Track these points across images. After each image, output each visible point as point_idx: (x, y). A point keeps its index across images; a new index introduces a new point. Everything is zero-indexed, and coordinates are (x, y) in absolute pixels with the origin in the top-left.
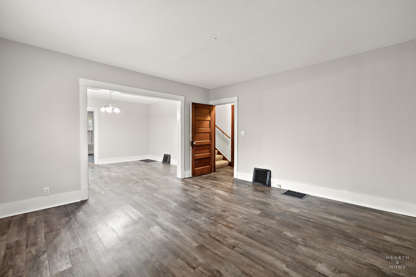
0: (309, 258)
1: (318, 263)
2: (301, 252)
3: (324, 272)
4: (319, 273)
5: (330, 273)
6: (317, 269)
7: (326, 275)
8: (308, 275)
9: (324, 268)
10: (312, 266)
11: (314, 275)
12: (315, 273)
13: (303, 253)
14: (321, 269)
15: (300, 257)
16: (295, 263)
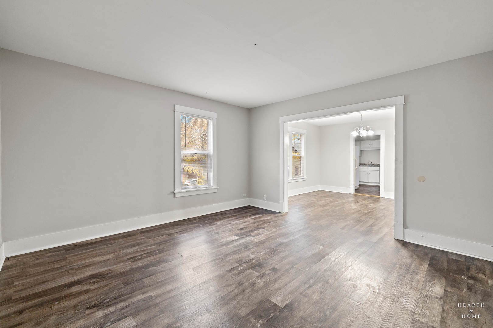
0: (149, 319)
1: (137, 324)
2: (161, 315)
3: (123, 321)
4: (126, 317)
5: (118, 326)
6: (131, 317)
7: (120, 321)
8: (131, 307)
9: (127, 325)
10: (137, 316)
11: (128, 312)
12: (128, 313)
13: (159, 316)
14: (128, 321)
15: (156, 311)
16: (151, 303)
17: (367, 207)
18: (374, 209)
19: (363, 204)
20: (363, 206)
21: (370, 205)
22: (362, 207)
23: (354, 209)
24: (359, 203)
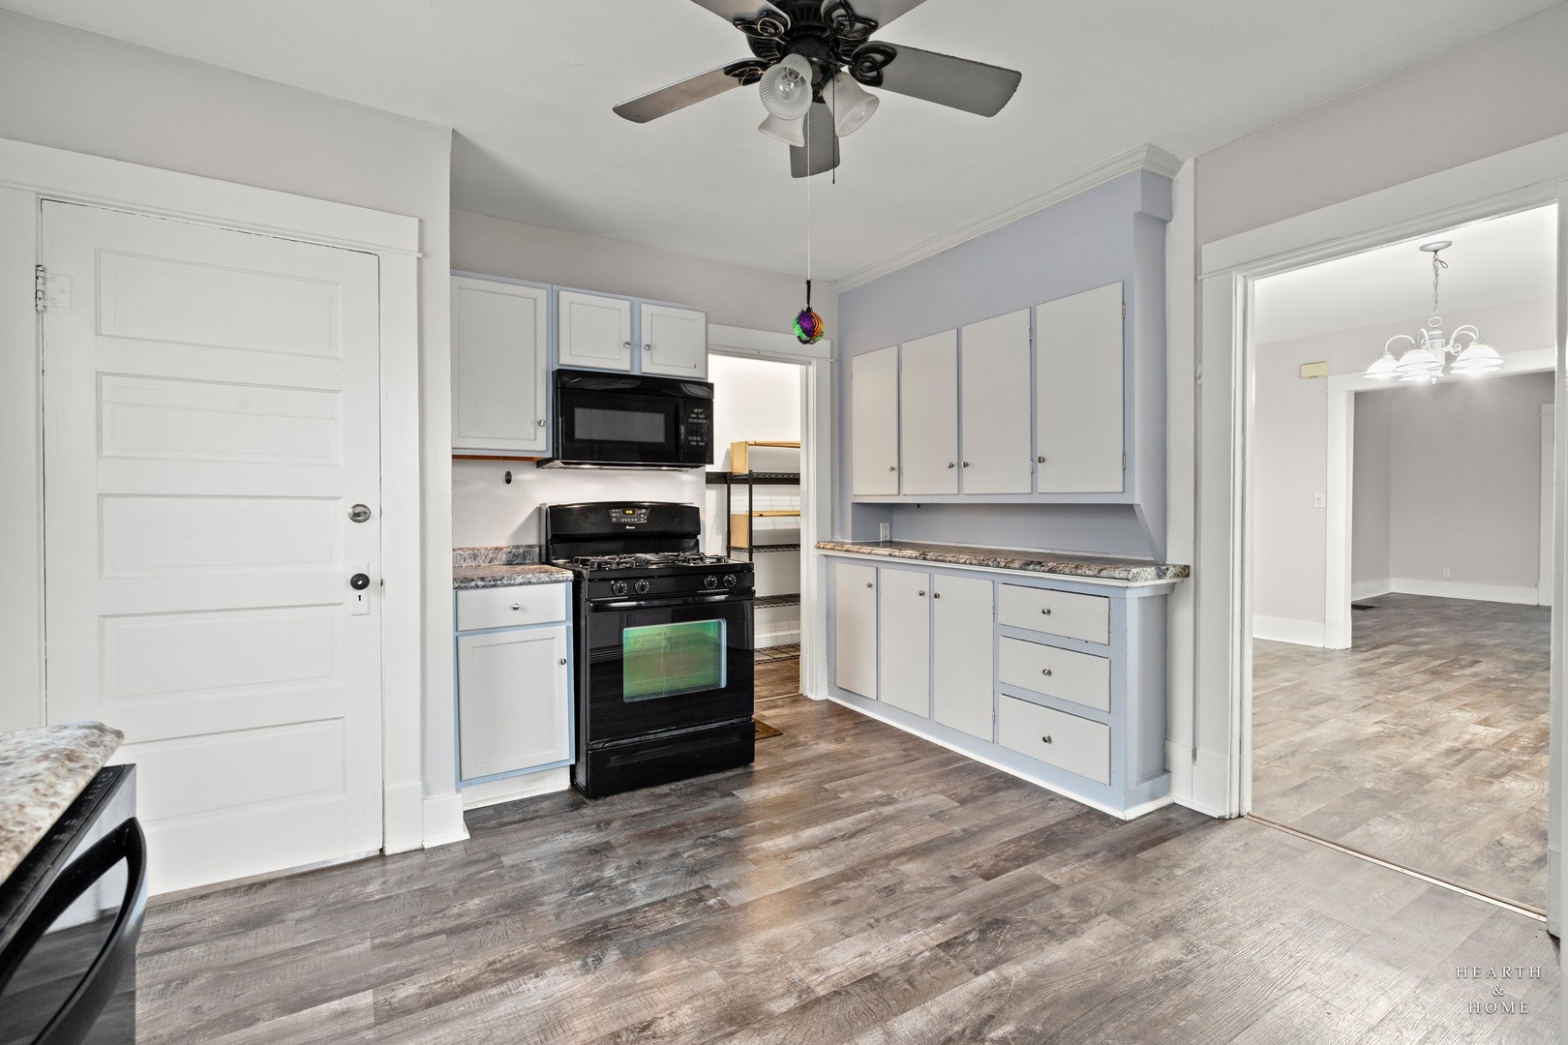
17: (1401, 715)
18: (1366, 702)
19: (1423, 732)
20: (1422, 724)
21: (1378, 728)
22: (1425, 713)
23: (1466, 705)
24: (1446, 745)
